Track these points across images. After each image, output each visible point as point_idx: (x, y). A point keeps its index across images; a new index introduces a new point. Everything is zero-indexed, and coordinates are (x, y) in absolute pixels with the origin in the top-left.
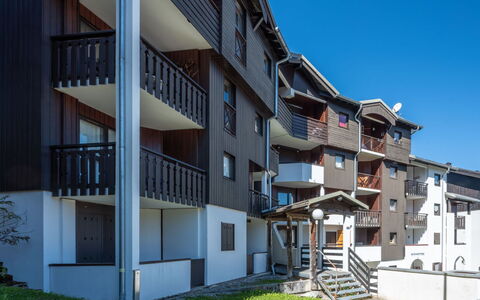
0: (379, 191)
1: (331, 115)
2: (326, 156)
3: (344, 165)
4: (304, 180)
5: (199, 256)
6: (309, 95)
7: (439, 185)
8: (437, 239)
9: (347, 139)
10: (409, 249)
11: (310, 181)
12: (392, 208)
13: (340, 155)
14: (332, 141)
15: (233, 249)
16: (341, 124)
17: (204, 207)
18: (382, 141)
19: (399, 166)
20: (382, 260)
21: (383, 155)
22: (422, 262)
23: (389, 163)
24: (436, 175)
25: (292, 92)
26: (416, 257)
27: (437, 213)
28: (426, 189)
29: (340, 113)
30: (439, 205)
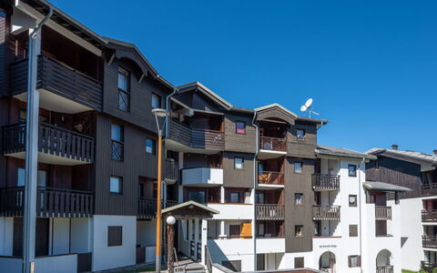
0: (282, 186)
1: (228, 124)
2: (225, 160)
3: (243, 166)
4: (203, 182)
5: (89, 251)
6: (208, 111)
7: (355, 176)
8: (353, 231)
9: (245, 143)
10: (317, 242)
11: (209, 182)
12: (299, 202)
13: (239, 157)
14: (228, 147)
15: (121, 244)
16: (239, 131)
17: (91, 217)
18: (283, 140)
19: (303, 161)
20: (287, 252)
21: (285, 153)
22: (334, 255)
23: (293, 160)
24: (349, 165)
25: (191, 112)
26: (326, 250)
27: (353, 204)
28: (338, 181)
29: (236, 121)
30: (355, 196)
